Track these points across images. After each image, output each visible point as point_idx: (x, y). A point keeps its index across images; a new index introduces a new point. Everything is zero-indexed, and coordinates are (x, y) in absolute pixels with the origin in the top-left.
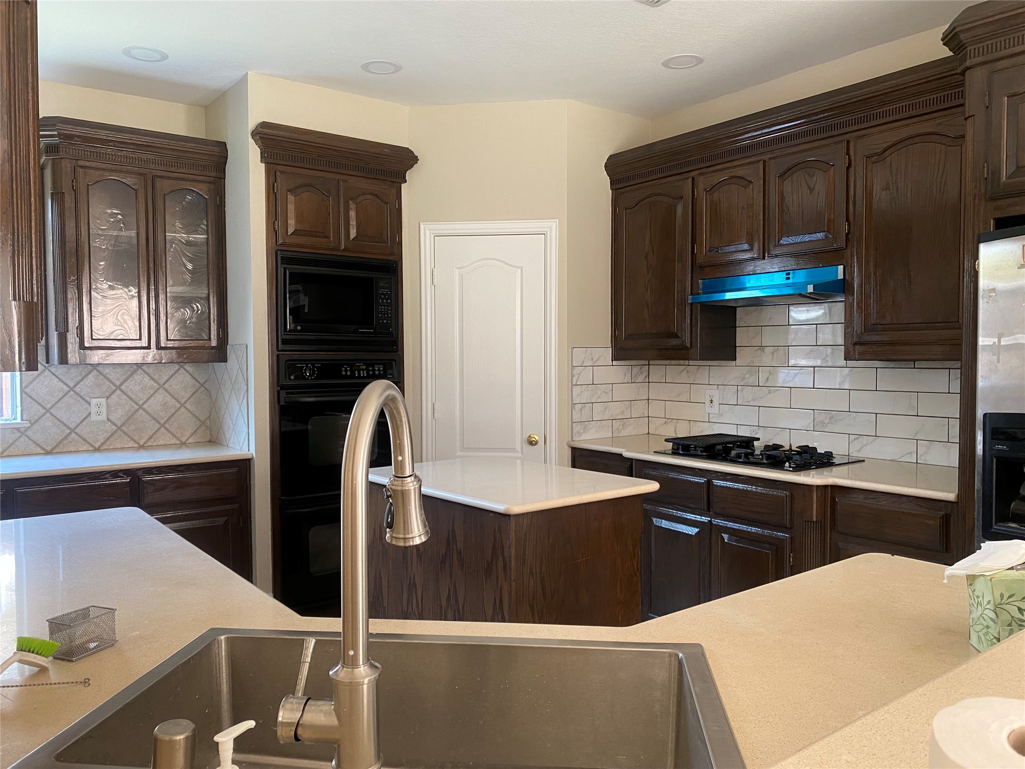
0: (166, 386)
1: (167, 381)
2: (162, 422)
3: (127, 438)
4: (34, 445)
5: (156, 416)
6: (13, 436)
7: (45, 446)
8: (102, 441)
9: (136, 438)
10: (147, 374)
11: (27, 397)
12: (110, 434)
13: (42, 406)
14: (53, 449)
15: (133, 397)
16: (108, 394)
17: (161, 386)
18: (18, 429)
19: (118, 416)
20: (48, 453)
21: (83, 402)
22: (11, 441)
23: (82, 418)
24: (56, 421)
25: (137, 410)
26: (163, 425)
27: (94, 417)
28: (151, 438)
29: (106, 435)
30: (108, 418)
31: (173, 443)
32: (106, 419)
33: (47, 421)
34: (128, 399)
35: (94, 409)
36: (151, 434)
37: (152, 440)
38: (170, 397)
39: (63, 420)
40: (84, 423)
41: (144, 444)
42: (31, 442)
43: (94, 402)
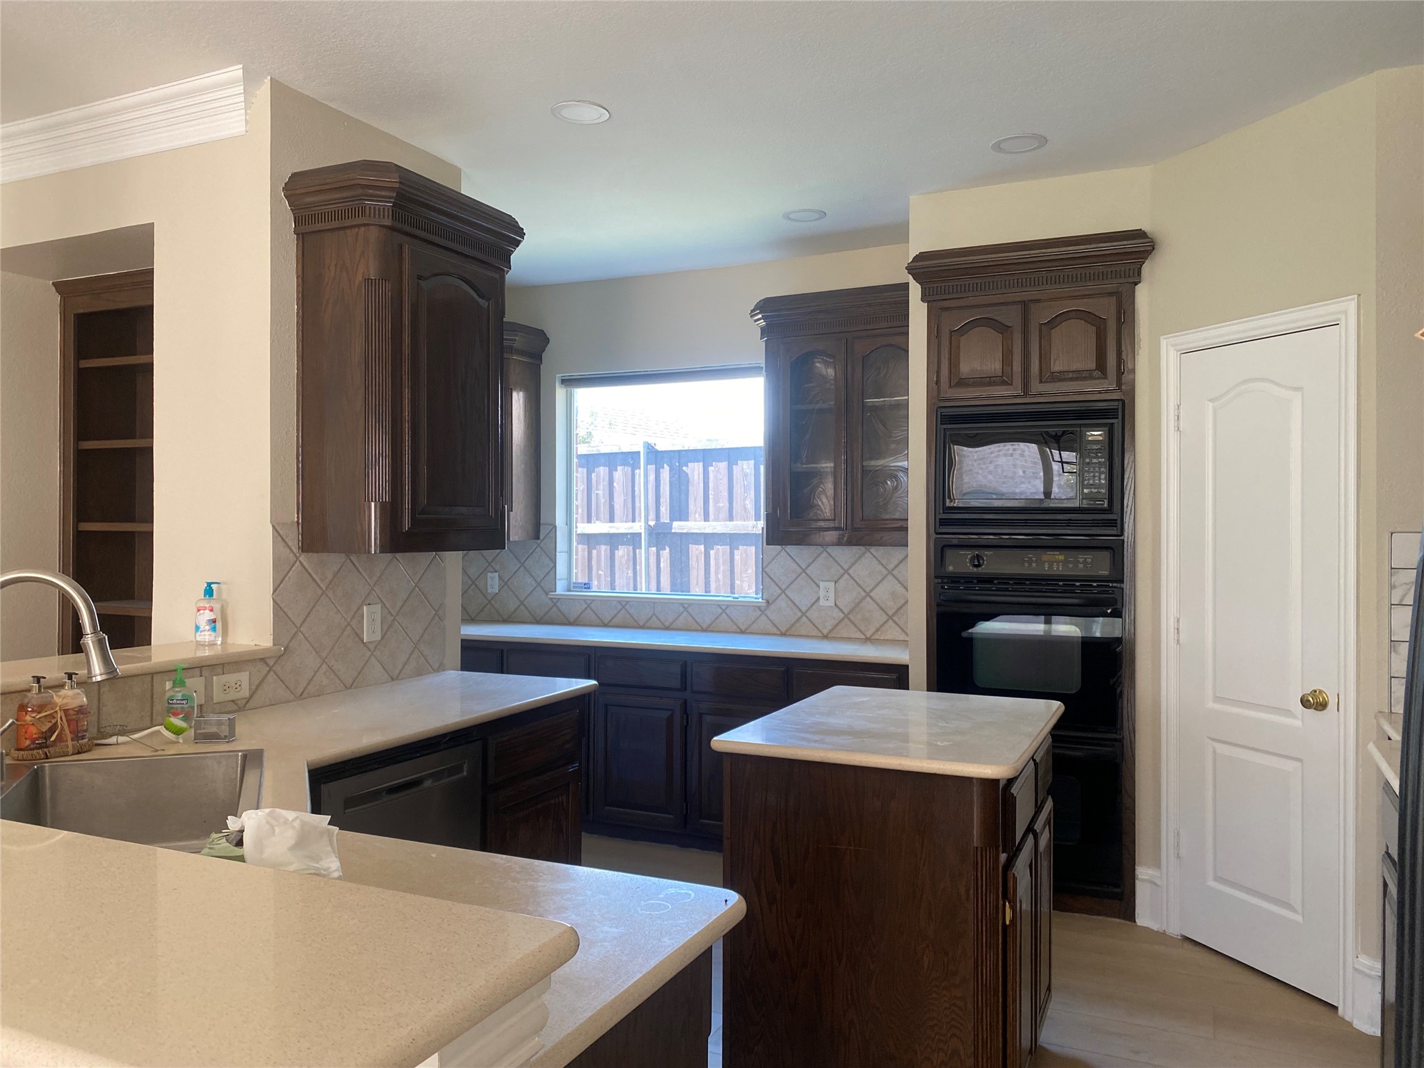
0: (895, 572)
1: (896, 567)
2: (890, 613)
3: (853, 627)
4: (771, 625)
5: (883, 606)
6: (755, 614)
7: (780, 628)
8: (830, 628)
9: (863, 628)
10: (875, 557)
11: (767, 577)
12: (837, 622)
13: (778, 586)
14: (787, 631)
15: (860, 583)
16: (836, 578)
17: (890, 572)
18: (759, 608)
19: (846, 602)
20: (783, 634)
21: (814, 584)
22: (753, 619)
23: (812, 601)
24: (790, 602)
25: (864, 598)
26: (891, 617)
27: (822, 602)
28: (878, 630)
29: (834, 622)
30: (835, 604)
31: (902, 639)
32: (833, 605)
33: (782, 602)
34: (855, 584)
35: (822, 593)
36: (878, 626)
37: (879, 633)
38: (899, 585)
39: (796, 602)
40: (814, 607)
41: (871, 636)
42: (769, 622)
43: (822, 584)
